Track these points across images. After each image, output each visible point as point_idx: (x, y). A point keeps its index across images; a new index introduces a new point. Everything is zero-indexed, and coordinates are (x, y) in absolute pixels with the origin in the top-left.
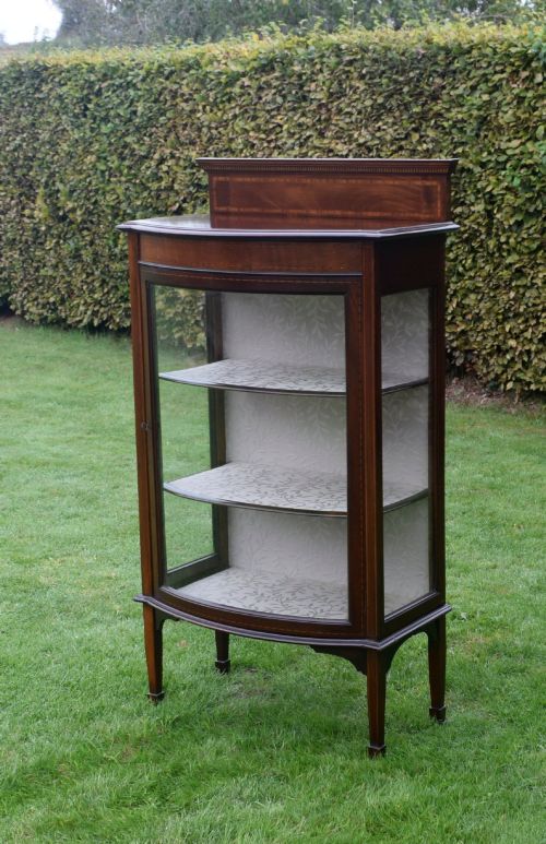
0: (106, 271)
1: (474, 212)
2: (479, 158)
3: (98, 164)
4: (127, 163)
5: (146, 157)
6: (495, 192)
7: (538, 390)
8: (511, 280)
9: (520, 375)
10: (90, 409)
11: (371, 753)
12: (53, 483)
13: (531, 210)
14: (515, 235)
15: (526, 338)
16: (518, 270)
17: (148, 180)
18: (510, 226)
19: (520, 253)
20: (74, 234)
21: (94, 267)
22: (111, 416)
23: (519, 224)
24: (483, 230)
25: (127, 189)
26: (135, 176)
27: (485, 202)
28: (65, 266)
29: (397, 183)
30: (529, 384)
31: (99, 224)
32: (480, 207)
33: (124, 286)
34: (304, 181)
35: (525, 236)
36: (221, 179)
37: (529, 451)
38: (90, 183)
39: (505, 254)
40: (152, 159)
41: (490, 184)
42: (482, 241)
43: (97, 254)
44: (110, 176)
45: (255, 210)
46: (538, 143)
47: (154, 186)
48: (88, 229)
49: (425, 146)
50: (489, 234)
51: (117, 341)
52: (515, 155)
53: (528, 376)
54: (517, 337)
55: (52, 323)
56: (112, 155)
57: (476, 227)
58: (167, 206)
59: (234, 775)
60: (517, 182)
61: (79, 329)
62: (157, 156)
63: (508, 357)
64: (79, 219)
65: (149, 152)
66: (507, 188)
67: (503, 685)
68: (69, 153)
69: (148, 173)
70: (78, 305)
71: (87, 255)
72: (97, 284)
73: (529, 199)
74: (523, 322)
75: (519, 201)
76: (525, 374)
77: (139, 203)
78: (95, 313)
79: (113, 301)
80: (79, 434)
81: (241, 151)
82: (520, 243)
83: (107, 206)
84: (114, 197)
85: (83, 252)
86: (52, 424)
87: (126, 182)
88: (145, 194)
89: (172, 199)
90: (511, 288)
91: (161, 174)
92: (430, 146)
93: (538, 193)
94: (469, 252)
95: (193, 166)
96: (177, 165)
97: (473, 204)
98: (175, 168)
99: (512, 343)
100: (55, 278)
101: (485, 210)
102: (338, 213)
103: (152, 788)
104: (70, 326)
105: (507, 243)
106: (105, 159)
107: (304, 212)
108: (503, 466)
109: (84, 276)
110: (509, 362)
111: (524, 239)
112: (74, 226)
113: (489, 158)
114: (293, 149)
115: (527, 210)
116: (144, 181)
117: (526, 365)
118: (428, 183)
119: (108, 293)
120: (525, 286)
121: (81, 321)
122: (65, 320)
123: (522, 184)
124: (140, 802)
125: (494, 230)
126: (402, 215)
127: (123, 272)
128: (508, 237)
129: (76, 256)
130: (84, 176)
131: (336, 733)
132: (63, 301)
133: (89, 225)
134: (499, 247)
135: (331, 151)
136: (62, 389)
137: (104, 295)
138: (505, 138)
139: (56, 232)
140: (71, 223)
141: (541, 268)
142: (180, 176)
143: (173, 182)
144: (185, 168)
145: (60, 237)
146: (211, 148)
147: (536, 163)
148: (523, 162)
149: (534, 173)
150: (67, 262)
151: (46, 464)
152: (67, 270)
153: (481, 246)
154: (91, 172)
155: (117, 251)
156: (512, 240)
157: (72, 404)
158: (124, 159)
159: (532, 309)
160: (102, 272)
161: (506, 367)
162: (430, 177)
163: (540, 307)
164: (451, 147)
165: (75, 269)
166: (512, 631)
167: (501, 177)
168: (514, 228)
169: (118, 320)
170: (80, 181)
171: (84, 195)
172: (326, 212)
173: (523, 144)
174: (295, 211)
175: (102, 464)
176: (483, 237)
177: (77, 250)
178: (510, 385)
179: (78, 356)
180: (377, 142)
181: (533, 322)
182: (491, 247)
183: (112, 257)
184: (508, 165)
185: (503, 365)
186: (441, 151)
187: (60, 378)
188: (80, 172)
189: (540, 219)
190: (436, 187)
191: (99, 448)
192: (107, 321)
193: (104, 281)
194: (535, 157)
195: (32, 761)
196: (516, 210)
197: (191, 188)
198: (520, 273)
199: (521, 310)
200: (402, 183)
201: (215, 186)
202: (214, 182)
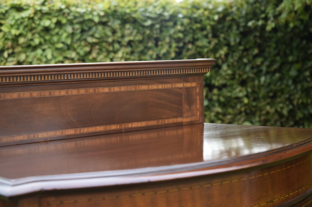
29: (160, 87)
34: (57, 93)
118: (188, 85)
162: (190, 78)
190: (195, 88)
200: (168, 86)
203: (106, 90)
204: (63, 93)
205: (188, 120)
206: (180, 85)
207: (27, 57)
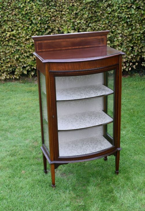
29: (94, 38)
34: (67, 40)
36: (39, 42)
45: (51, 50)
102: (77, 47)
107: (67, 48)
118: (102, 37)
126: (95, 46)
190: (104, 38)
200: (95, 38)
201: (37, 45)
202: (37, 43)
203: (79, 39)
204: (68, 40)
205: (102, 45)
206: (100, 37)
207: (111, 2)
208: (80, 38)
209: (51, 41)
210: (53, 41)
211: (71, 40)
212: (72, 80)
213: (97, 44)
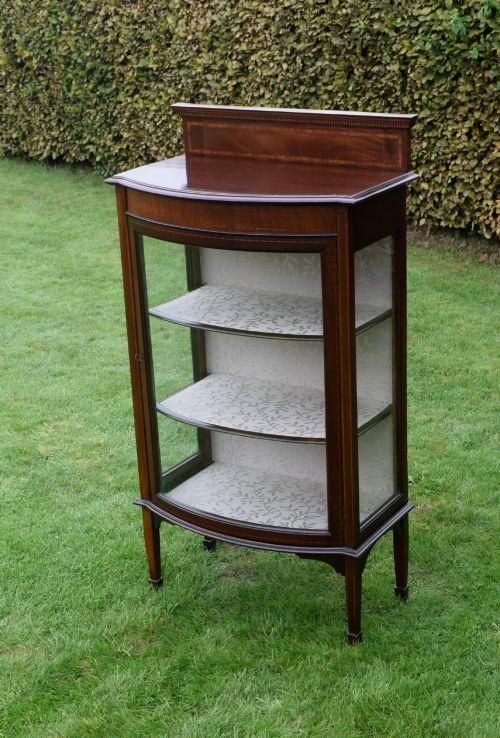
0: (61, 112)
1: (389, 71)
2: (394, 23)
3: (50, 19)
4: (75, 18)
5: (93, 13)
6: (408, 55)
7: (447, 226)
8: (424, 132)
9: (431, 213)
10: (60, 248)
11: (351, 640)
12: (37, 337)
13: (441, 71)
14: (427, 92)
15: (437, 182)
16: (430, 123)
17: (95, 33)
18: (422, 85)
19: (431, 109)
20: (31, 79)
21: (51, 109)
22: (77, 256)
23: (430, 83)
24: (398, 88)
25: (77, 41)
26: (84, 30)
27: (400, 63)
28: (24, 107)
30: (439, 221)
31: (53, 71)
32: (395, 67)
33: (78, 125)
35: (436, 94)
36: (195, 124)
37: (445, 288)
38: (43, 35)
39: (418, 109)
40: (98, 15)
41: (403, 47)
42: (397, 97)
43: (52, 97)
44: (61, 29)
46: (446, 12)
47: (101, 39)
48: (43, 75)
49: (344, 11)
50: (403, 90)
51: (74, 172)
52: (425, 22)
53: (438, 214)
54: (428, 181)
55: (15, 155)
56: (62, 10)
57: (392, 85)
58: (114, 58)
59: (234, 670)
60: (428, 47)
61: (40, 162)
62: (102, 13)
63: (421, 198)
64: (35, 67)
65: (95, 9)
66: (419, 51)
67: (454, 556)
68: (23, 8)
69: (96, 28)
70: (38, 141)
71: (43, 98)
72: (54, 124)
73: (439, 62)
74: (434, 168)
75: (430, 63)
76: (436, 212)
77: (88, 54)
78: (53, 148)
79: (69, 138)
80: (53, 279)
81: (178, 10)
82: (430, 99)
83: (60, 56)
84: (66, 48)
85: (40, 95)
86: (29, 267)
87: (76, 35)
88: (93, 46)
89: (117, 52)
90: (423, 139)
91: (106, 29)
92: (349, 11)
93: (448, 56)
94: (386, 106)
95: (135, 23)
96: (121, 21)
97: (388, 64)
98: (119, 24)
99: (425, 186)
100: (16, 117)
101: (400, 69)
102: (305, 159)
103: (164, 685)
104: (31, 158)
105: (420, 99)
106: (56, 13)
107: (273, 157)
108: (423, 306)
109: (42, 116)
110: (422, 202)
111: (434, 97)
112: (31, 72)
113: (403, 23)
114: (225, 10)
115: (438, 72)
116: (92, 34)
117: (437, 205)
118: (390, 136)
119: (64, 131)
120: (436, 138)
121: (41, 155)
122: (27, 153)
123: (433, 48)
124: (156, 701)
125: (408, 88)
126: (365, 164)
127: (76, 113)
128: (421, 95)
129: (34, 98)
130: (38, 28)
131: (317, 617)
132: (24, 137)
133: (44, 72)
134: (413, 104)
135: (260, 12)
136: (32, 225)
137: (61, 132)
138: (417, 6)
139: (15, 77)
140: (28, 69)
141: (450, 122)
142: (124, 31)
143: (118, 36)
144: (128, 24)
145: (18, 81)
146: (150, 7)
147: (445, 30)
148: (434, 28)
149: (444, 38)
150: (26, 103)
151: (28, 314)
152: (26, 110)
153: (396, 101)
154: (44, 25)
155: (70, 95)
156: (424, 97)
157: (43, 243)
158: (72, 14)
159: (442, 157)
160: (57, 113)
161: (418, 207)
162: (392, 131)
163: (450, 156)
164: (368, 12)
165: (34, 110)
166: (454, 493)
167: (414, 41)
168: (426, 86)
169: (74, 155)
170: (34, 33)
171: (38, 45)
172: (293, 158)
173: (432, 12)
174: (265, 156)
175: (76, 312)
176: (398, 93)
177: (35, 93)
178: (422, 222)
179: (42, 189)
180: (301, 6)
181: (443, 169)
182: (406, 103)
183: (66, 100)
184: (420, 31)
185: (417, 205)
186: (359, 16)
187: (28, 214)
188: (34, 25)
189: (449, 79)
190: (398, 140)
191: (72, 294)
192: (64, 155)
193: (60, 121)
194: (444, 24)
195: (56, 661)
196: (427, 71)
197: (135, 42)
198: (431, 126)
199: (433, 158)
200: (364, 135)
201: (189, 130)
202: (188, 127)
203: (311, 131)
204: (277, 129)
205: (389, 166)
206: (382, 136)
208: (313, 129)
209: (225, 126)
210: (233, 126)
211: (286, 130)
212: (291, 267)
213: (373, 161)
